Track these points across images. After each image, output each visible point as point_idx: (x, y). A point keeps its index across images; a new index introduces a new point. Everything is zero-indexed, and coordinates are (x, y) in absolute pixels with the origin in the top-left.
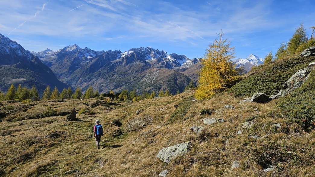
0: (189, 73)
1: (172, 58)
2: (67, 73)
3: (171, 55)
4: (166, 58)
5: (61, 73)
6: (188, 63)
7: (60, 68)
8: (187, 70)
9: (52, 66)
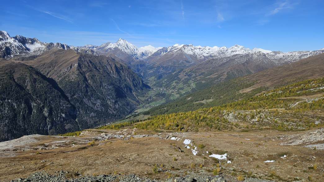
0: (39, 62)
1: (16, 41)
3: (14, 38)
4: (6, 41)
6: (42, 48)
8: (38, 58)
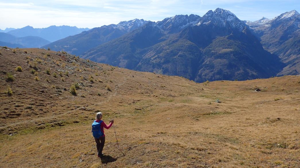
2: (277, 43)
5: (271, 43)
7: (271, 38)
9: (264, 36)
